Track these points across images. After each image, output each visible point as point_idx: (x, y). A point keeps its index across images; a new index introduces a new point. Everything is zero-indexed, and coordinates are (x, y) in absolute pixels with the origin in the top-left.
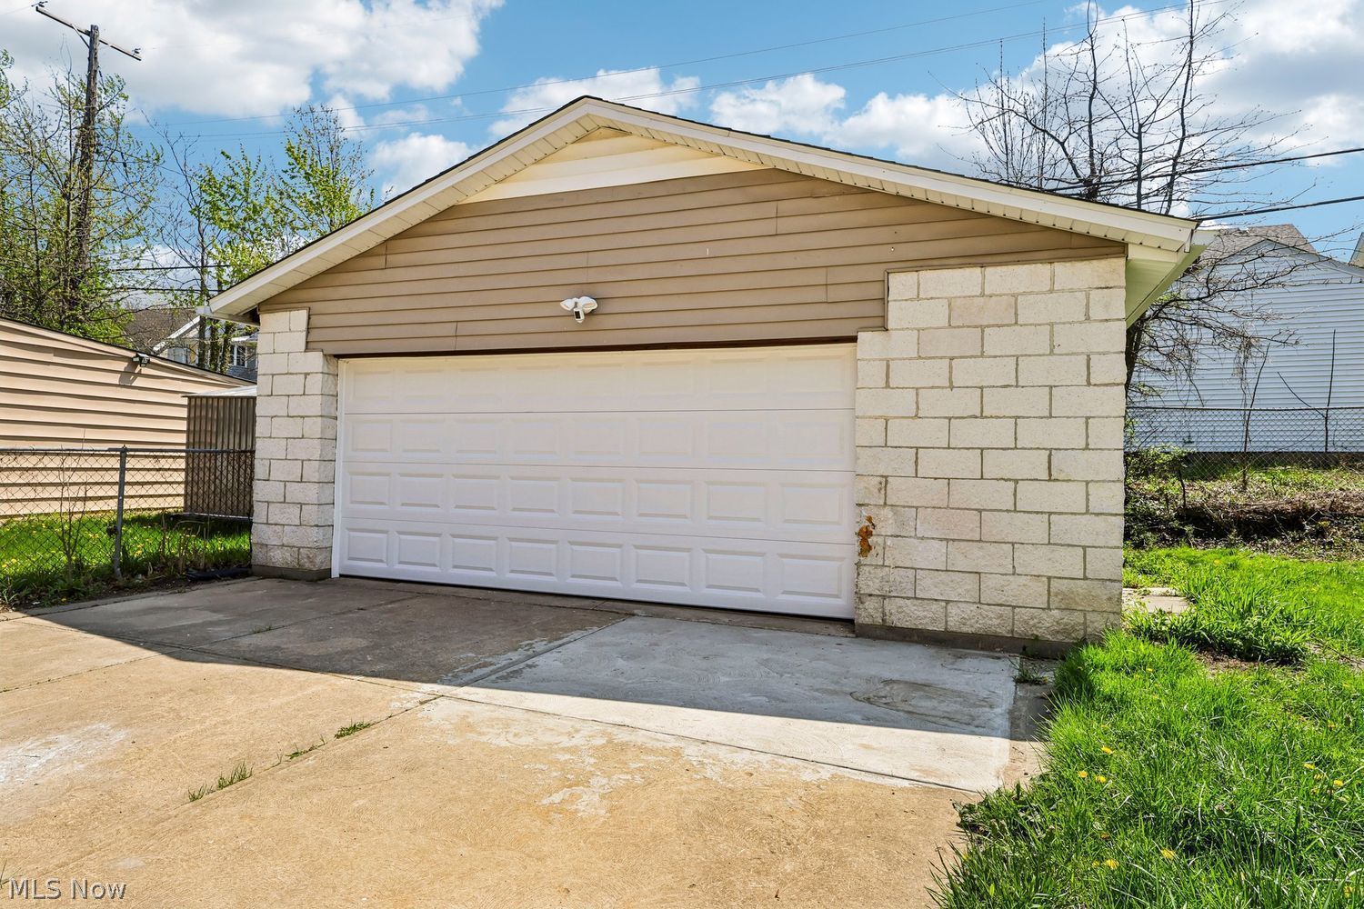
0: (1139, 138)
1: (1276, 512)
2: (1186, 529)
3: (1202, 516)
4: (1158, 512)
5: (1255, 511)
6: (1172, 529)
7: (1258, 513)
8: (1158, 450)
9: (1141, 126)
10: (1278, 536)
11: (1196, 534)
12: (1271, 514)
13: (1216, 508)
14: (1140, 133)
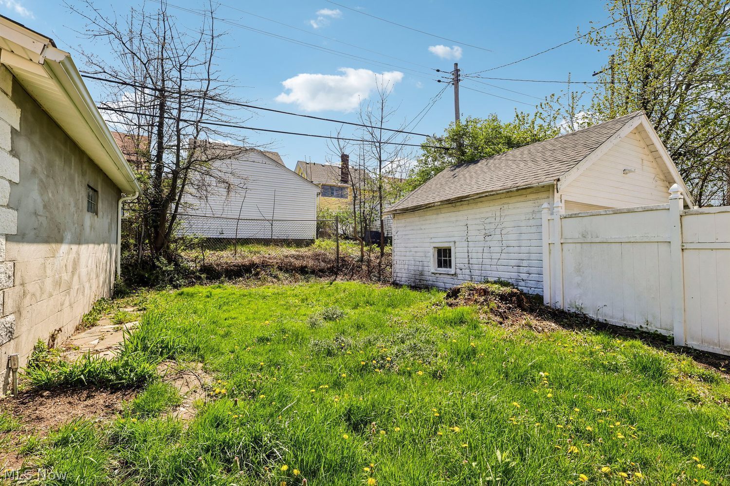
0: (180, 72)
1: (243, 265)
2: (202, 276)
3: (211, 269)
4: (192, 268)
5: (234, 265)
6: (196, 276)
7: (236, 266)
8: (192, 237)
9: (181, 66)
10: (242, 276)
11: (207, 278)
12: (240, 267)
13: (218, 265)
14: (180, 69)
